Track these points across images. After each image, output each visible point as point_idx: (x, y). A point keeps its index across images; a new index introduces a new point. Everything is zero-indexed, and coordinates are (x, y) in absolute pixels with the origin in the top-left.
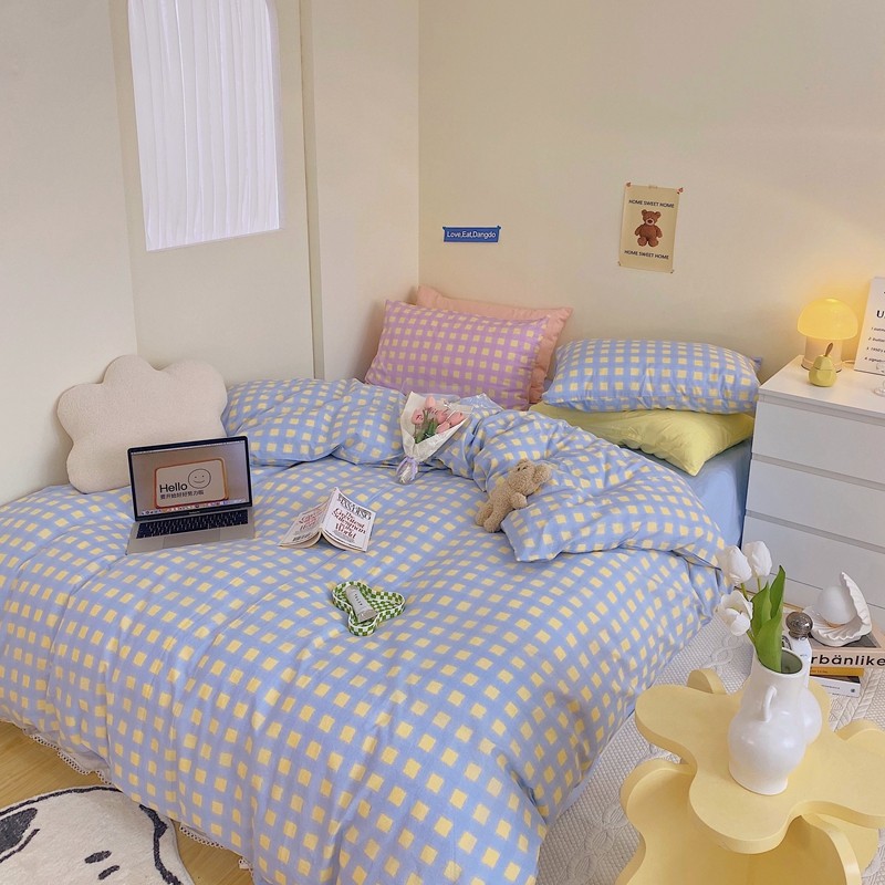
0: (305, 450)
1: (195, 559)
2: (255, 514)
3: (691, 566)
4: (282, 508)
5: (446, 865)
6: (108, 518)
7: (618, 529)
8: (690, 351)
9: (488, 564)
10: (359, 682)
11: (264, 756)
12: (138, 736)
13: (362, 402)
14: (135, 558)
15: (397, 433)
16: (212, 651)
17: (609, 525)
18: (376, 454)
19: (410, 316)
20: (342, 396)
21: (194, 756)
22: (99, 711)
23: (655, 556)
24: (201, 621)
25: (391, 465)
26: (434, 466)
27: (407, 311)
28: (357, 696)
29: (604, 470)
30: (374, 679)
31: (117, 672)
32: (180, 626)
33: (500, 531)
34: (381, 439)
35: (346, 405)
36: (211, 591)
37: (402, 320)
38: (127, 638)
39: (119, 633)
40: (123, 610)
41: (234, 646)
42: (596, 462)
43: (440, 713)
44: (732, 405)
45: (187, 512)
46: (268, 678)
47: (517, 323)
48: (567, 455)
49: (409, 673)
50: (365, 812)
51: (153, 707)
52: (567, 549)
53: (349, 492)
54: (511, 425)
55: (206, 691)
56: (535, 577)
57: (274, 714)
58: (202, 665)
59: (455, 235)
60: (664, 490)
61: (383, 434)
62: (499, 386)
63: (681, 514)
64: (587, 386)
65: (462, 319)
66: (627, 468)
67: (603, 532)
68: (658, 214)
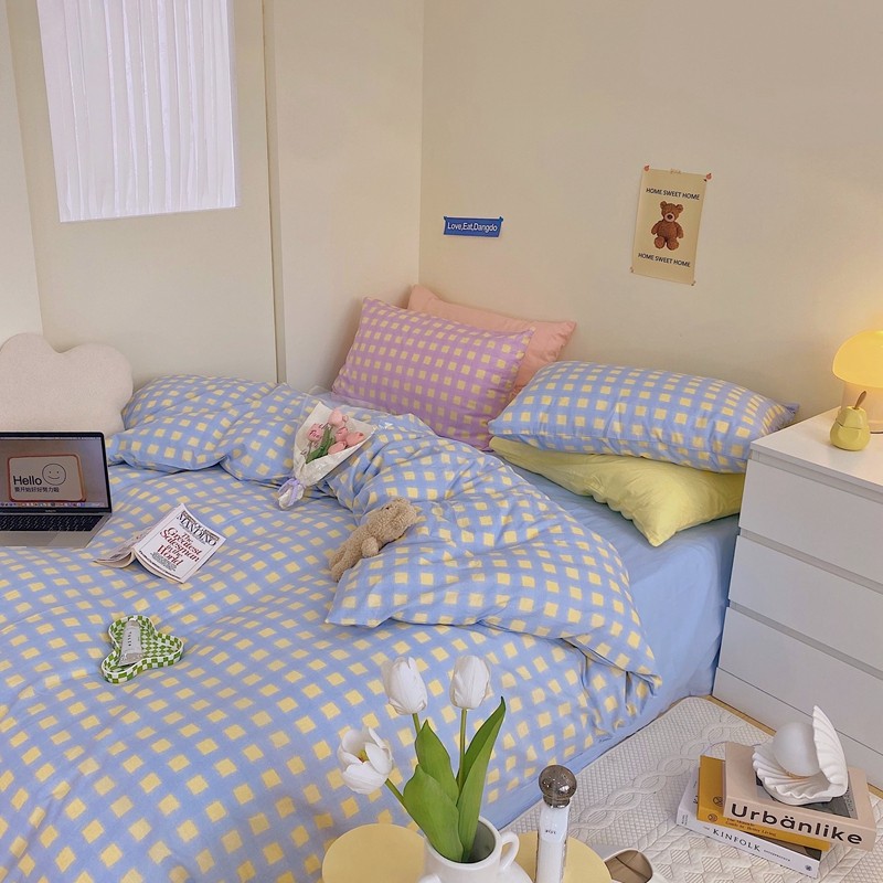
0: (187, 456)
4: (131, 519)
7: (476, 601)
13: (272, 409)
17: (463, 595)
18: (263, 471)
19: (383, 318)
23: (529, 643)
26: (322, 492)
27: (393, 315)
34: (272, 454)
37: (374, 322)
44: (722, 461)
52: (399, 616)
59: (455, 227)
60: (568, 558)
61: (276, 448)
62: (463, 407)
63: (576, 593)
64: (543, 417)
65: (437, 325)
66: (532, 525)
67: (455, 602)
68: (679, 208)
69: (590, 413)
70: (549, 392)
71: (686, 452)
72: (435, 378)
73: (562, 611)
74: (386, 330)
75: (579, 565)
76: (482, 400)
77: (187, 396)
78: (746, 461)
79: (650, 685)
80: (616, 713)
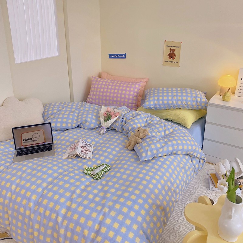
0: (69, 125)
1: (36, 164)
2: (54, 147)
3: (192, 158)
6: (6, 150)
7: (170, 149)
8: (186, 91)
9: (131, 162)
10: (92, 205)
11: (62, 231)
13: (87, 109)
14: (16, 164)
15: (98, 119)
16: (43, 196)
17: (168, 148)
18: (92, 126)
19: (100, 81)
20: (81, 107)
22: (6, 216)
23: (181, 156)
24: (39, 186)
25: (97, 129)
26: (111, 129)
27: (99, 80)
28: (92, 210)
29: (164, 129)
30: (97, 204)
32: (32, 188)
33: (133, 150)
34: (94, 121)
35: (81, 110)
36: (42, 175)
37: (97, 83)
38: (14, 192)
39: (11, 191)
40: (12, 183)
41: (50, 194)
43: (120, 215)
44: (200, 107)
45: (32, 147)
46: (62, 205)
47: (133, 83)
48: (152, 125)
49: (109, 202)
51: (24, 215)
52: (156, 156)
53: (85, 139)
54: (134, 116)
55: (42, 210)
57: (65, 217)
58: (40, 201)
59: (112, 56)
60: (183, 135)
62: (128, 102)
63: (188, 142)
64: (156, 102)
65: (116, 82)
67: (166, 150)
69: (168, 100)
70: (156, 96)
71: (191, 106)
73: (188, 147)
74: (102, 85)
75: (186, 136)
76: (133, 99)
78: (207, 107)
79: (204, 160)
80: (199, 168)
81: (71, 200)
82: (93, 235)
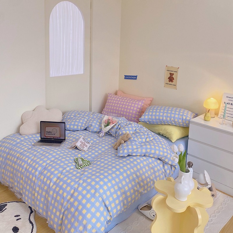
0: (79, 128)
1: (48, 149)
2: (65, 142)
3: (164, 163)
4: (71, 140)
5: (83, 220)
6: (33, 139)
7: (144, 151)
9: (112, 156)
10: (74, 178)
11: (51, 193)
12: (28, 187)
13: (95, 117)
15: (101, 124)
16: (45, 168)
17: (142, 150)
18: (95, 130)
19: (113, 97)
21: (38, 192)
22: (21, 181)
23: (153, 159)
24: (44, 162)
26: (108, 134)
28: (72, 180)
29: (146, 137)
30: (77, 177)
31: (26, 172)
32: (40, 162)
34: (97, 126)
35: (91, 117)
36: (48, 156)
37: (111, 98)
38: (29, 164)
39: (27, 163)
40: (29, 158)
41: (50, 168)
42: (144, 135)
43: (89, 186)
45: (52, 139)
46: (55, 175)
47: (138, 100)
48: (138, 133)
49: (85, 177)
50: (69, 207)
51: (31, 180)
53: (86, 138)
54: (127, 125)
55: (42, 177)
56: (120, 160)
57: (55, 183)
58: (42, 171)
59: (127, 77)
60: (159, 143)
61: (98, 125)
62: (132, 116)
63: (161, 149)
64: (150, 117)
65: (125, 99)
66: (152, 137)
67: (140, 151)
68: (173, 74)
69: (159, 116)
70: (151, 112)
71: (178, 123)
72: (125, 110)
73: (159, 152)
74: (114, 100)
75: (161, 144)
76: (136, 114)
77: (76, 115)
78: (189, 124)
79: (175, 167)
80: (169, 173)
81: (62, 173)
82: (69, 197)
